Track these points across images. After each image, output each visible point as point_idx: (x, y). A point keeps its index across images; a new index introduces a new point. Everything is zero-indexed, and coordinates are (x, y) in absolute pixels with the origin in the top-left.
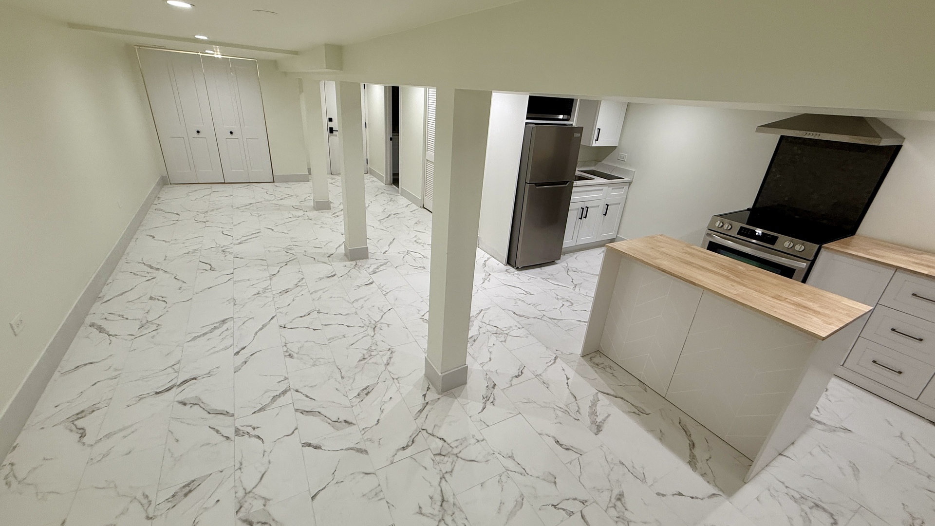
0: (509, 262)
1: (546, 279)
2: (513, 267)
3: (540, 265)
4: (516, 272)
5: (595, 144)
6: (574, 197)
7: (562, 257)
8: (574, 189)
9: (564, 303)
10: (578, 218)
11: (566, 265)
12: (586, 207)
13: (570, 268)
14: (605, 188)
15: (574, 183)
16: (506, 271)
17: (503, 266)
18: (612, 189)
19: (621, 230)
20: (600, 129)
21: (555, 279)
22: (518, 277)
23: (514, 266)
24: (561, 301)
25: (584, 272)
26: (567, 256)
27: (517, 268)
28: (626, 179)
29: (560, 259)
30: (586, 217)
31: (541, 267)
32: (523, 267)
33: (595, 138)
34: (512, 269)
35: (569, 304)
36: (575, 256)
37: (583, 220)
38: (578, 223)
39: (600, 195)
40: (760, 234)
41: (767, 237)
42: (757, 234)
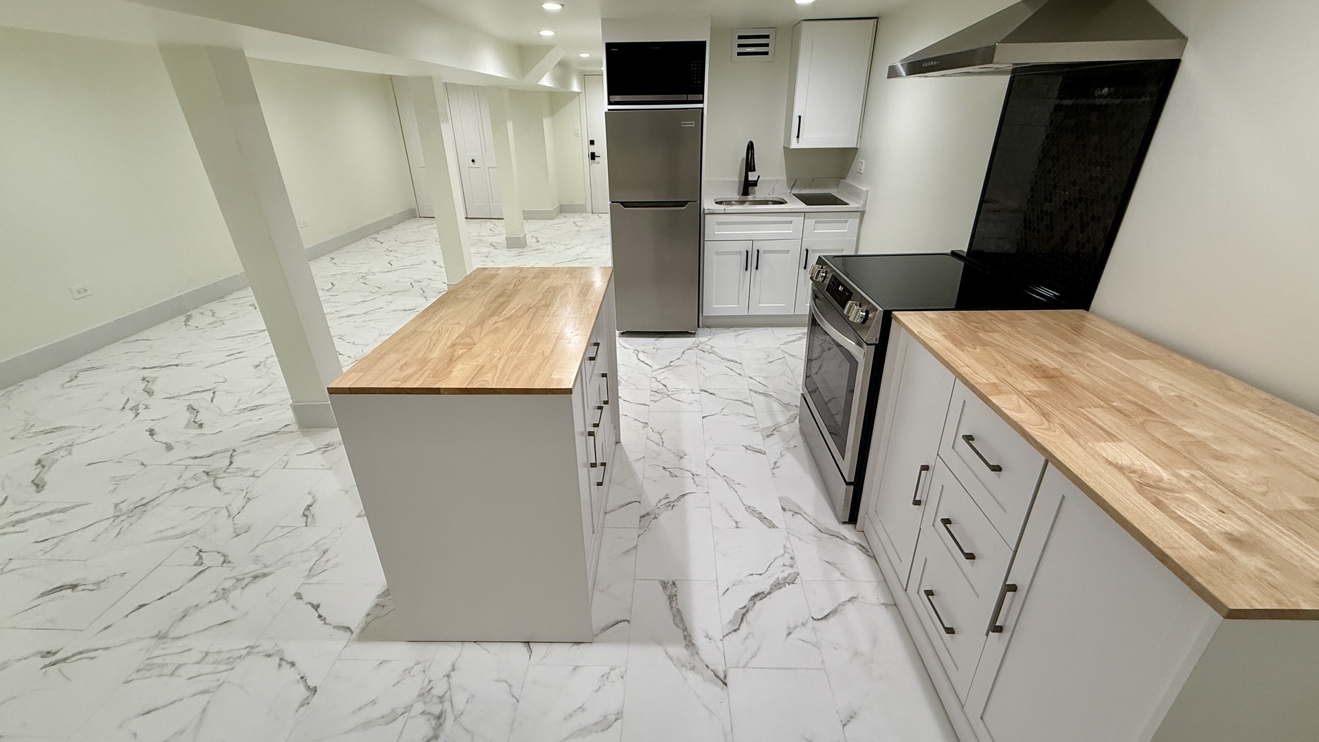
5: (796, 144)
6: (725, 232)
10: (743, 269)
11: (705, 341)
12: (757, 250)
13: (702, 346)
18: (816, 222)
20: (800, 117)
26: (730, 330)
28: (853, 205)
30: (758, 269)
33: (795, 133)
37: (755, 274)
38: (744, 276)
39: (786, 231)
40: (842, 289)
41: (845, 294)
42: (840, 288)
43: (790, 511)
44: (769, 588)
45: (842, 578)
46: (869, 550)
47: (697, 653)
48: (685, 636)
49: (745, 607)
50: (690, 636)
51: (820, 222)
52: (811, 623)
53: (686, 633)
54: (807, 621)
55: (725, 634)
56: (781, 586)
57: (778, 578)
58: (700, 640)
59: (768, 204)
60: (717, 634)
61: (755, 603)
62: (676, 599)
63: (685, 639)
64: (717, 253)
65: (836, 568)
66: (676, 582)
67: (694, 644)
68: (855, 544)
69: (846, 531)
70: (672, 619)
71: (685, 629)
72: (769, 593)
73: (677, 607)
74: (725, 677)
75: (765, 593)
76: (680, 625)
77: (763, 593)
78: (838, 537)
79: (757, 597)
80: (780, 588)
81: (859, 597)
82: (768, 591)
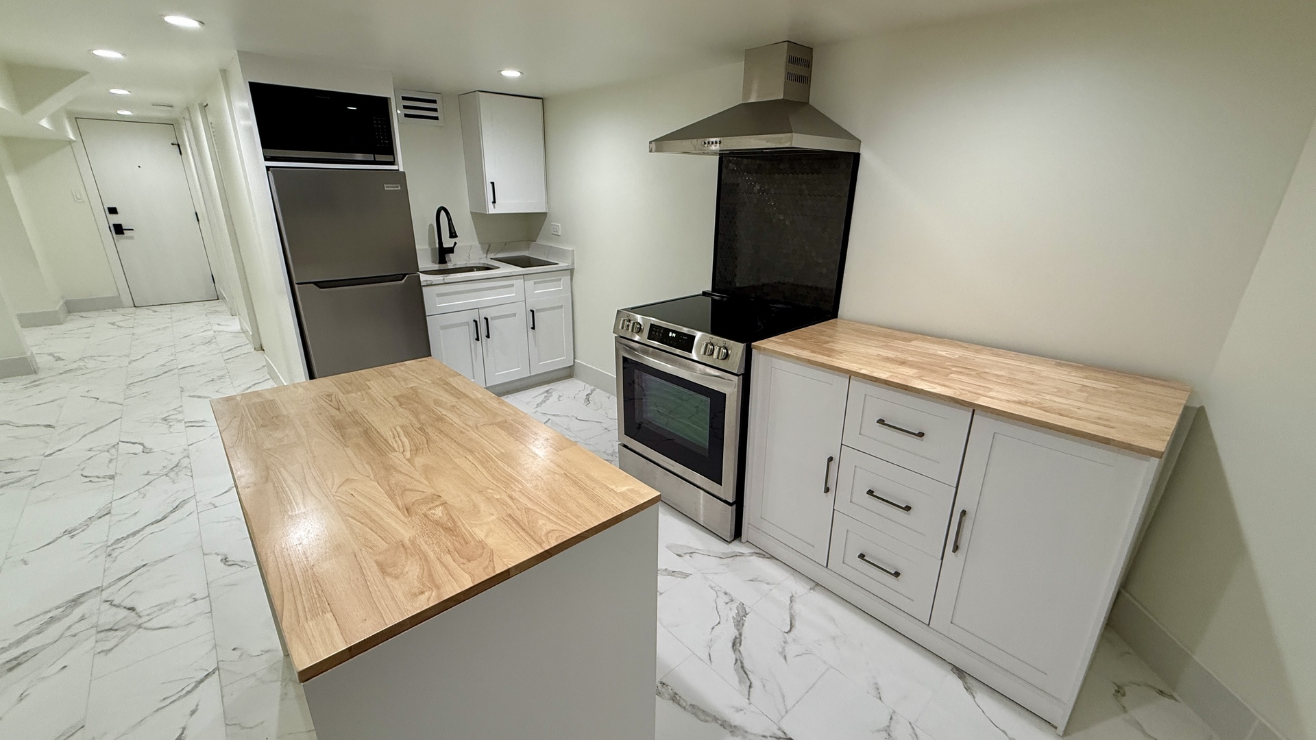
5: (491, 210)
6: (447, 303)
10: (472, 339)
12: (484, 318)
14: (518, 283)
18: (535, 283)
19: (578, 354)
20: (493, 183)
28: (563, 264)
30: (488, 336)
33: (489, 200)
37: (487, 342)
38: (476, 347)
39: (510, 295)
40: (674, 335)
41: (682, 339)
42: (670, 335)
43: (685, 554)
44: (736, 631)
45: (772, 587)
46: (764, 553)
47: (746, 732)
48: (721, 725)
49: (736, 660)
50: (725, 721)
51: (538, 283)
52: (789, 637)
53: (719, 722)
54: (785, 638)
55: (747, 696)
56: (741, 622)
57: (733, 617)
58: (736, 719)
59: (473, 271)
60: (743, 702)
61: (739, 651)
62: (680, 697)
63: (724, 728)
64: (443, 328)
65: (760, 581)
66: (664, 681)
67: (735, 726)
68: (752, 554)
69: (736, 547)
70: (695, 719)
71: (716, 719)
72: (740, 635)
73: (688, 703)
74: (785, 733)
75: (738, 636)
76: (708, 718)
77: (736, 638)
78: (737, 556)
79: (736, 643)
80: (743, 625)
81: (794, 594)
82: (737, 633)
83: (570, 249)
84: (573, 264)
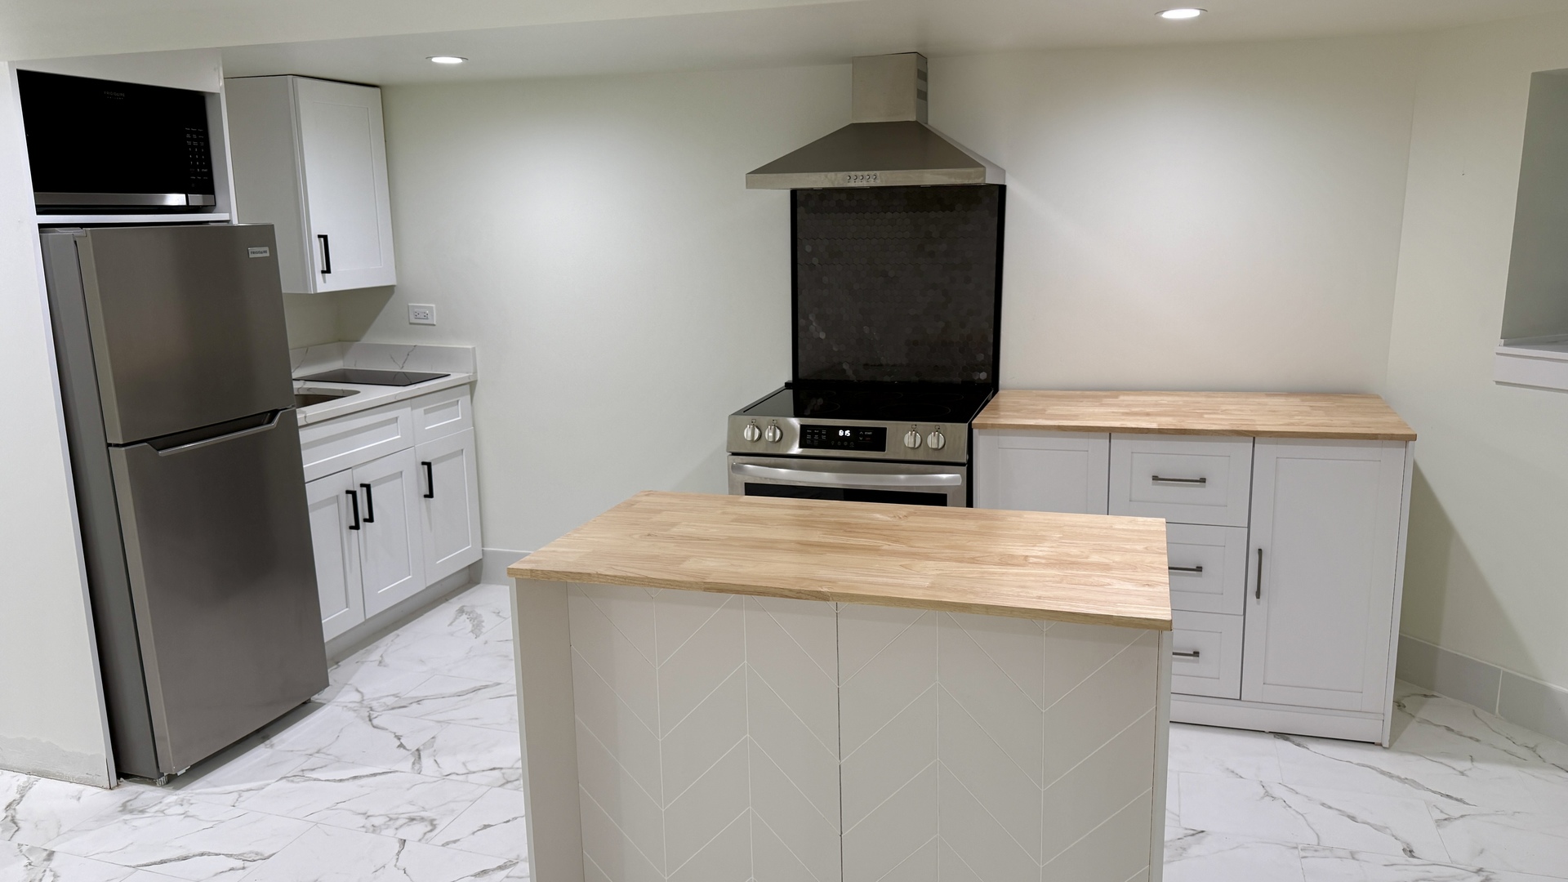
0: (124, 771)
1: (301, 775)
2: (150, 781)
3: (261, 734)
4: (169, 798)
6: (312, 463)
7: (334, 675)
8: (305, 436)
9: (402, 834)
10: (345, 530)
11: (356, 697)
12: (362, 485)
13: (375, 704)
14: (403, 413)
15: (299, 416)
16: (125, 808)
17: (102, 798)
18: (426, 412)
21: (338, 759)
22: (186, 815)
23: (153, 773)
24: (390, 832)
25: (426, 698)
26: (347, 665)
27: (172, 780)
28: (456, 377)
29: (327, 685)
30: (371, 519)
31: (266, 738)
32: (193, 767)
33: (319, 265)
34: (146, 794)
35: (420, 828)
36: (375, 656)
37: (365, 529)
38: (350, 542)
39: (394, 437)
40: (848, 433)
41: (865, 436)
42: (841, 433)
51: (430, 411)
83: (470, 347)
84: (475, 372)
